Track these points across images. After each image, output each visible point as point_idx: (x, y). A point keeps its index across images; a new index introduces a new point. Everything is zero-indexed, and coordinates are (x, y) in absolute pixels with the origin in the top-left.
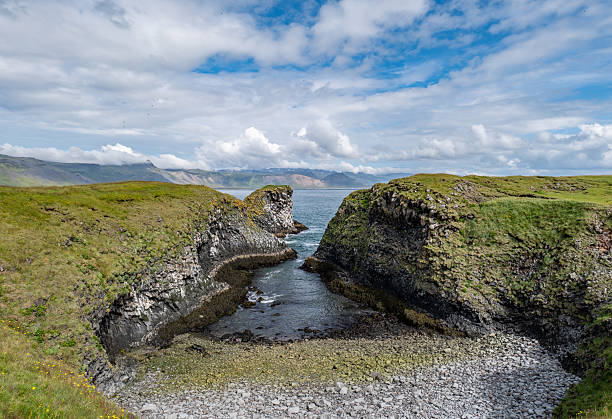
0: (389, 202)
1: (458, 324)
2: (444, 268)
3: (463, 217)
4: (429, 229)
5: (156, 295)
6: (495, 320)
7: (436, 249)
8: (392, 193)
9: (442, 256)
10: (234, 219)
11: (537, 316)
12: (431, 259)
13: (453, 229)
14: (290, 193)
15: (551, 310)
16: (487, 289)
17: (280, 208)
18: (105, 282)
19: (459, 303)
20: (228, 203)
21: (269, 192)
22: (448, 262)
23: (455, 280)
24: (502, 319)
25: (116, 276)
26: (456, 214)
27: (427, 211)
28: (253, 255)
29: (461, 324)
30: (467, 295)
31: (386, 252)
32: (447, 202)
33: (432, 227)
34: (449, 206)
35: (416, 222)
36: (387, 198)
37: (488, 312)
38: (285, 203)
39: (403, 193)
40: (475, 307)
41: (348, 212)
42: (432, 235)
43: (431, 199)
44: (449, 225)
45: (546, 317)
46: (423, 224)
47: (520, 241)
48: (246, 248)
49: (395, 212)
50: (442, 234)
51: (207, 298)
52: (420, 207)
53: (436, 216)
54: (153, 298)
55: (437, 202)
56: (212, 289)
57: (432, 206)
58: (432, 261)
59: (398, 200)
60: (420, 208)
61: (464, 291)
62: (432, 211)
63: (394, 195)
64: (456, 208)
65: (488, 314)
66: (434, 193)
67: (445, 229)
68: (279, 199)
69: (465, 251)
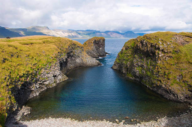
0: (143, 45)
3: (175, 52)
4: (159, 57)
13: (170, 57)
14: (104, 40)
19: (170, 90)
24: (189, 98)
26: (171, 50)
27: (159, 49)
32: (168, 45)
33: (160, 56)
35: (154, 53)
36: (142, 42)
39: (149, 40)
41: (126, 49)
42: (160, 60)
43: (161, 43)
44: (168, 55)
46: (157, 54)
48: (83, 64)
49: (145, 49)
50: (164, 59)
52: (155, 47)
53: (163, 51)
54: (40, 84)
55: (163, 44)
57: (161, 47)
59: (146, 44)
61: (172, 85)
62: (161, 49)
63: (144, 41)
64: (172, 47)
65: (183, 95)
66: (162, 40)
67: (166, 57)
68: (99, 43)
69: (174, 67)
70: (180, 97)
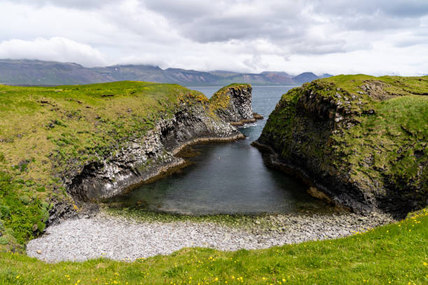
0: (308, 99)
1: (347, 201)
2: (342, 154)
3: (365, 113)
4: (335, 122)
5: (123, 164)
6: (378, 199)
7: (338, 139)
8: (311, 91)
9: (342, 145)
10: (198, 111)
11: (411, 198)
12: (333, 147)
13: (355, 123)
14: (249, 90)
15: (422, 194)
16: (374, 174)
17: (242, 102)
18: (76, 152)
19: (350, 184)
20: (193, 98)
21: (233, 89)
22: (346, 151)
23: (349, 164)
24: (384, 199)
25: (88, 149)
26: (358, 110)
27: (335, 106)
28: (212, 139)
29: (349, 200)
30: (358, 177)
31: (304, 139)
32: (352, 100)
33: (337, 120)
34: (353, 102)
35: (326, 114)
36: (307, 95)
37: (373, 192)
38: (245, 98)
39: (319, 92)
40: (363, 187)
41: (283, 107)
42: (337, 128)
43: (339, 96)
44: (352, 119)
45: (417, 200)
46: (330, 117)
47: (410, 134)
48: (206, 133)
49: (312, 107)
50: (345, 126)
51: (165, 169)
53: (342, 111)
54: (121, 166)
55: (344, 99)
56: (170, 162)
57: (339, 103)
58: (334, 149)
59: (314, 98)
60: (329, 104)
61: (355, 174)
62: (339, 107)
63: (312, 93)
64: (359, 105)
65: (373, 194)
66: (342, 91)
67: (348, 122)
68: (240, 95)
69: (362, 141)
70: (368, 198)
